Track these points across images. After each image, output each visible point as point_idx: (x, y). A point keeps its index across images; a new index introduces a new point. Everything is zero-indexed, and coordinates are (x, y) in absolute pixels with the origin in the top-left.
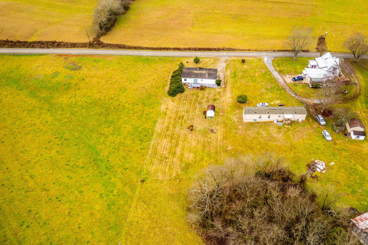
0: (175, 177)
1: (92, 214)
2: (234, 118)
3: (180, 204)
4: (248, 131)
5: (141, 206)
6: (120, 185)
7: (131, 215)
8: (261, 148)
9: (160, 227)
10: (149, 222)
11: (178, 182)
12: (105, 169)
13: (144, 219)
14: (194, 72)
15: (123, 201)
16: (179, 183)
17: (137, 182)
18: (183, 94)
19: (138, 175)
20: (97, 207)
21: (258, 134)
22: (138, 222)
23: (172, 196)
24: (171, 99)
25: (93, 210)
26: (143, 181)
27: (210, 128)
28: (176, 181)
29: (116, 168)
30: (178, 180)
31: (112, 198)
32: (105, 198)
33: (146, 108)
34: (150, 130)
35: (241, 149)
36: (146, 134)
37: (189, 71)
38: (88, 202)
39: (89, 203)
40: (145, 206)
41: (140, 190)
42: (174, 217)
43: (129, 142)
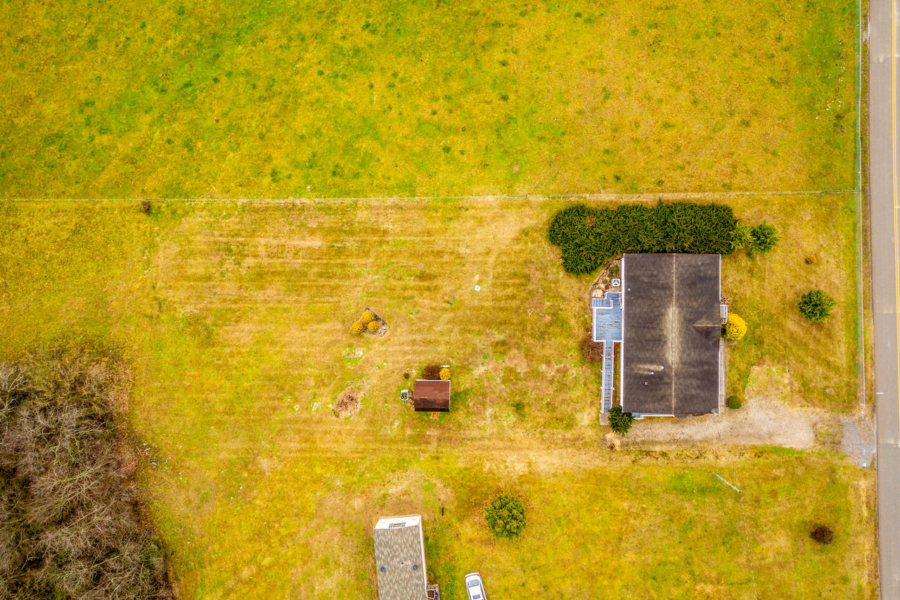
0: (165, 300)
1: (26, 101)
2: (406, 483)
3: (76, 328)
4: (337, 529)
5: (65, 223)
6: (125, 147)
7: (36, 204)
8: (260, 567)
9: (7, 286)
10: (21, 255)
11: (149, 312)
12: (180, 82)
13: (26, 240)
14: (666, 307)
15: (75, 172)
16: (145, 316)
17: (143, 191)
18: (562, 274)
19: (169, 187)
20: (49, 109)
21: (325, 563)
22: (17, 227)
23: (101, 303)
24: (534, 229)
25: (38, 101)
26: (147, 209)
27: (362, 394)
28: (151, 305)
29: (186, 116)
30: (156, 312)
31: (82, 136)
32: (80, 119)
33: (484, 138)
34: (365, 180)
35: (258, 502)
36: (346, 171)
37: (674, 286)
38: (59, 76)
39: (59, 80)
40: (65, 235)
41: (113, 209)
42: (35, 318)
43: (302, 121)
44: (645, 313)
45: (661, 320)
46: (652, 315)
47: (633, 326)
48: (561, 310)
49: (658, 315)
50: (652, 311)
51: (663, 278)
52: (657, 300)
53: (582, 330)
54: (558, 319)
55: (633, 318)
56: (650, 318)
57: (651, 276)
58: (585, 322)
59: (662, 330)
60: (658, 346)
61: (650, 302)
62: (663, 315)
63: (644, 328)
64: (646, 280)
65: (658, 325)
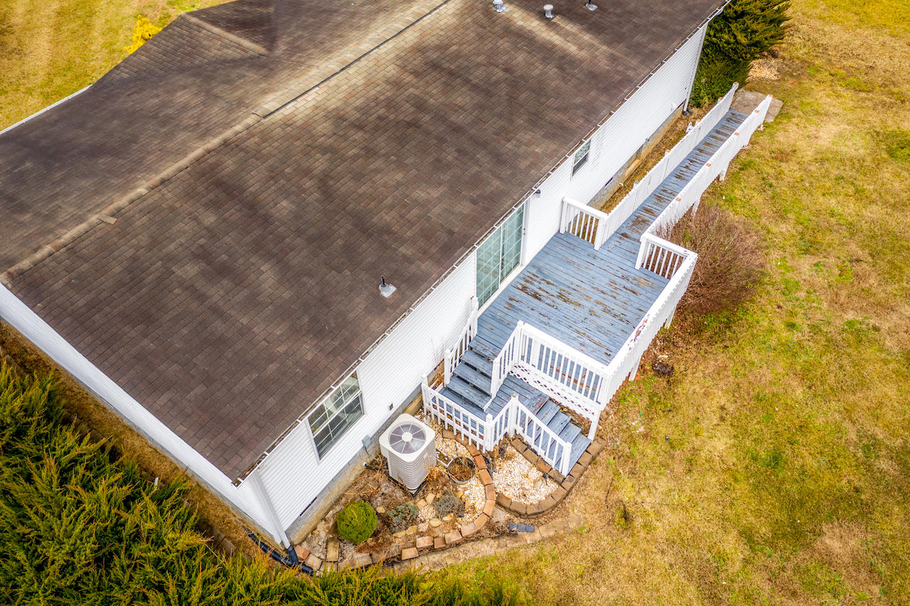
44: (400, 165)
45: (362, 110)
46: (382, 142)
47: (499, 159)
48: (747, 536)
49: (359, 127)
50: (370, 152)
51: (186, 226)
52: (307, 172)
53: (689, 388)
54: (793, 505)
55: (476, 181)
56: (402, 141)
57: (223, 271)
58: (659, 405)
59: (396, 84)
60: (457, 56)
61: (345, 186)
62: (338, 118)
63: (457, 129)
64: (267, 276)
65: (390, 104)
